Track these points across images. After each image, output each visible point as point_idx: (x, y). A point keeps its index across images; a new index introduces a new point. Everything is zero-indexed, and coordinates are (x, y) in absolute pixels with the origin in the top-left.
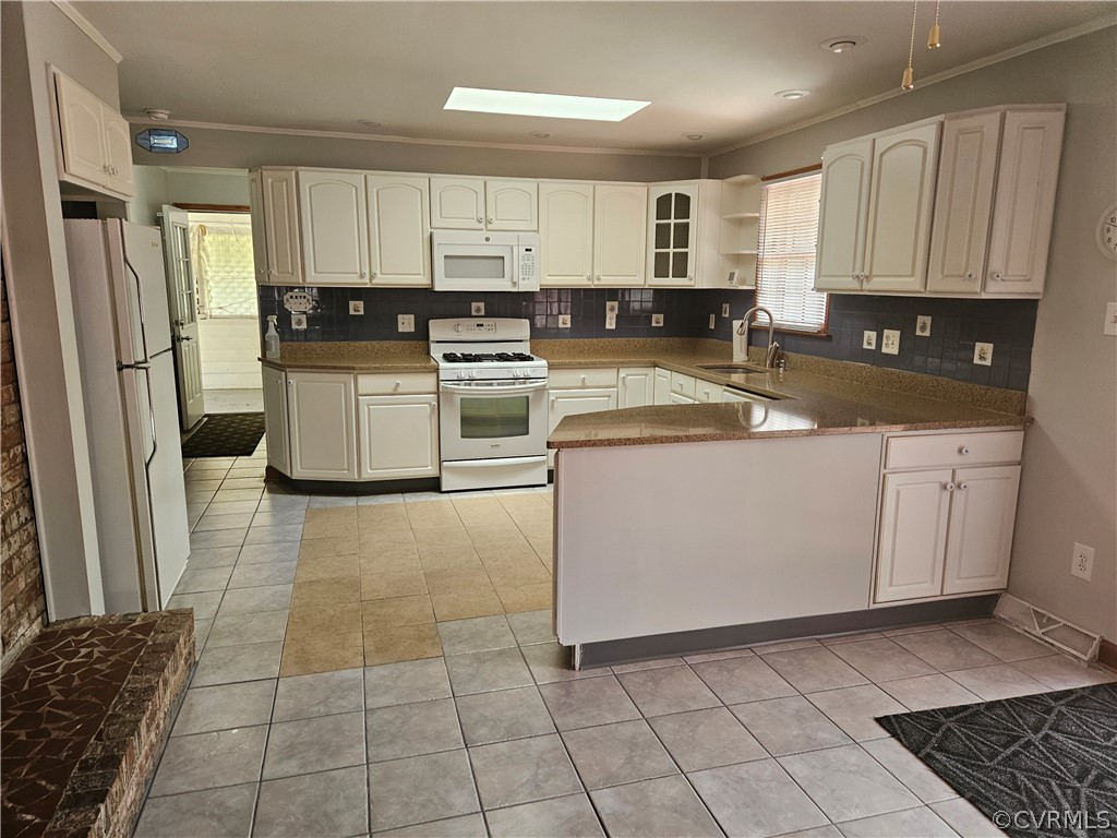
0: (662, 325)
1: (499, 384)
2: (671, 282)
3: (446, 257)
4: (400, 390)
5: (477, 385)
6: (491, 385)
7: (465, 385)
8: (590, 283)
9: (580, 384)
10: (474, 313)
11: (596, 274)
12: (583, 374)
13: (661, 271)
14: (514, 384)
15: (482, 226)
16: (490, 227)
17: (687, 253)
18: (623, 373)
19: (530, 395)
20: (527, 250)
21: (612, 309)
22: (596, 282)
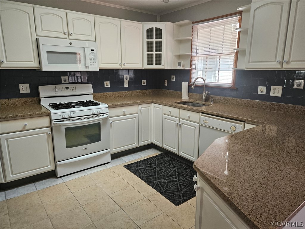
0: (145, 84)
1: (85, 119)
2: (154, 67)
3: (48, 52)
4: (27, 128)
5: (73, 120)
6: (81, 119)
7: (67, 121)
8: (121, 67)
9: (123, 114)
10: (63, 82)
11: (123, 63)
12: (123, 109)
13: (149, 62)
14: (92, 117)
15: (66, 36)
16: (71, 37)
17: (161, 54)
18: (140, 107)
19: (101, 122)
20: (91, 50)
21: (127, 79)
22: (123, 67)
